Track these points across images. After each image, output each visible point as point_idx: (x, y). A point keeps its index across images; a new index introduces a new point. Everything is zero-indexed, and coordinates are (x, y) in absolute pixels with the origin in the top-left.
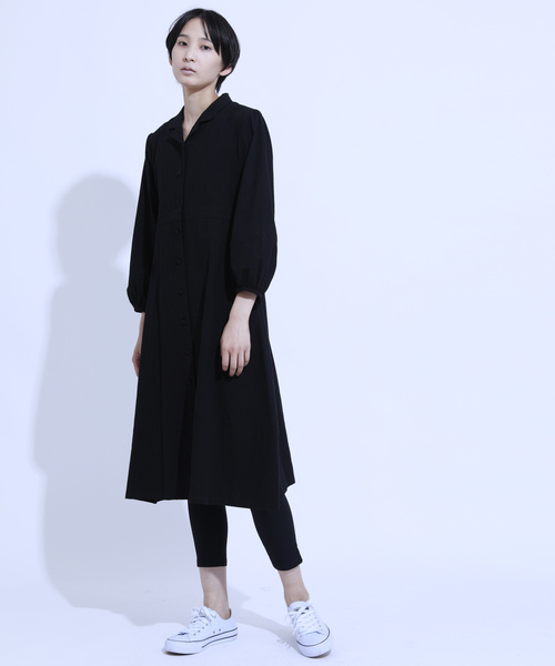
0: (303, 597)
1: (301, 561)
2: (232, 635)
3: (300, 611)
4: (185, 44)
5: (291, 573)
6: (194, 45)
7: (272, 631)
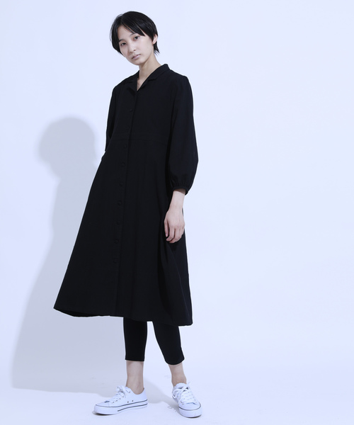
0: (184, 381)
1: (183, 359)
2: (143, 404)
3: (183, 390)
4: (124, 44)
5: (177, 367)
6: (130, 41)
7: (166, 402)
